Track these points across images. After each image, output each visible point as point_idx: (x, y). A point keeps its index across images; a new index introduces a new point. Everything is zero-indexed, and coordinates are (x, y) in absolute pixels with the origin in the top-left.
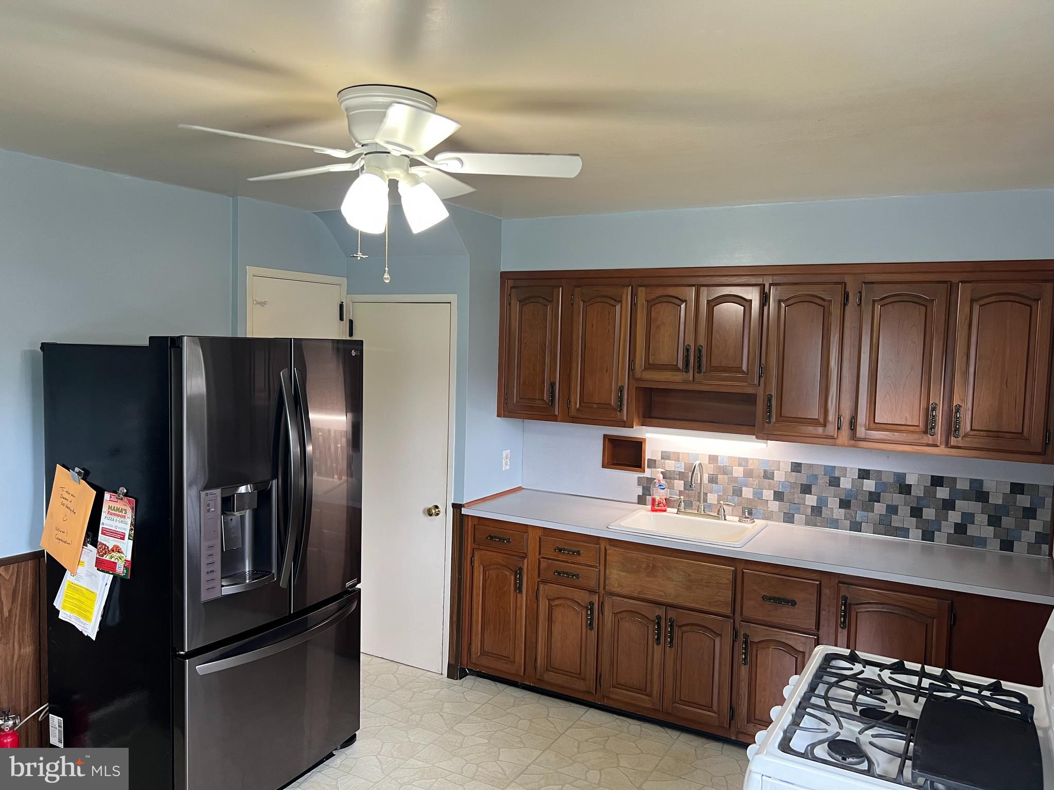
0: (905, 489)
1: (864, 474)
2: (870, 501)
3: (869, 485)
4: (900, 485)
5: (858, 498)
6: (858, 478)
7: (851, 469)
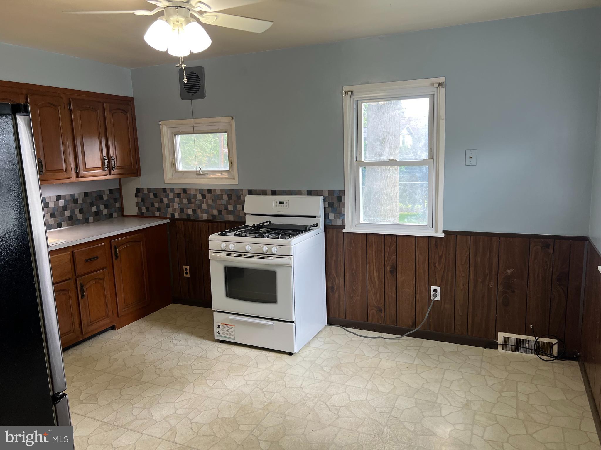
0: (75, 201)
1: (59, 198)
2: (63, 211)
3: (61, 203)
4: (74, 200)
5: (58, 211)
6: (57, 201)
7: (53, 196)
